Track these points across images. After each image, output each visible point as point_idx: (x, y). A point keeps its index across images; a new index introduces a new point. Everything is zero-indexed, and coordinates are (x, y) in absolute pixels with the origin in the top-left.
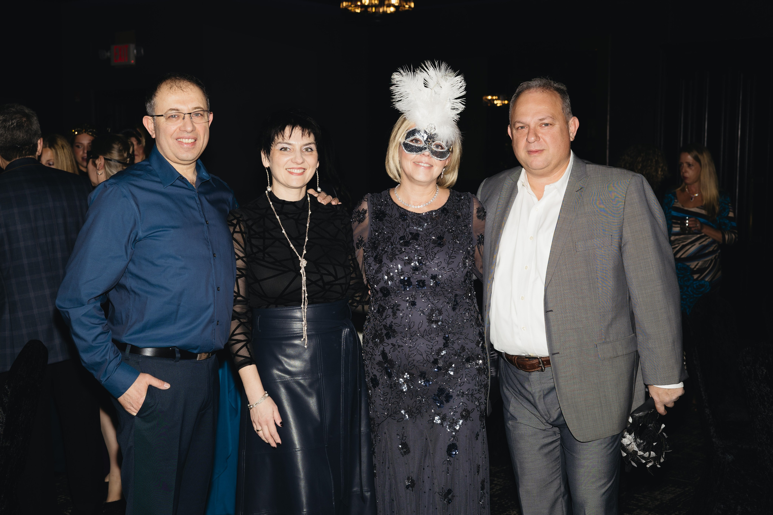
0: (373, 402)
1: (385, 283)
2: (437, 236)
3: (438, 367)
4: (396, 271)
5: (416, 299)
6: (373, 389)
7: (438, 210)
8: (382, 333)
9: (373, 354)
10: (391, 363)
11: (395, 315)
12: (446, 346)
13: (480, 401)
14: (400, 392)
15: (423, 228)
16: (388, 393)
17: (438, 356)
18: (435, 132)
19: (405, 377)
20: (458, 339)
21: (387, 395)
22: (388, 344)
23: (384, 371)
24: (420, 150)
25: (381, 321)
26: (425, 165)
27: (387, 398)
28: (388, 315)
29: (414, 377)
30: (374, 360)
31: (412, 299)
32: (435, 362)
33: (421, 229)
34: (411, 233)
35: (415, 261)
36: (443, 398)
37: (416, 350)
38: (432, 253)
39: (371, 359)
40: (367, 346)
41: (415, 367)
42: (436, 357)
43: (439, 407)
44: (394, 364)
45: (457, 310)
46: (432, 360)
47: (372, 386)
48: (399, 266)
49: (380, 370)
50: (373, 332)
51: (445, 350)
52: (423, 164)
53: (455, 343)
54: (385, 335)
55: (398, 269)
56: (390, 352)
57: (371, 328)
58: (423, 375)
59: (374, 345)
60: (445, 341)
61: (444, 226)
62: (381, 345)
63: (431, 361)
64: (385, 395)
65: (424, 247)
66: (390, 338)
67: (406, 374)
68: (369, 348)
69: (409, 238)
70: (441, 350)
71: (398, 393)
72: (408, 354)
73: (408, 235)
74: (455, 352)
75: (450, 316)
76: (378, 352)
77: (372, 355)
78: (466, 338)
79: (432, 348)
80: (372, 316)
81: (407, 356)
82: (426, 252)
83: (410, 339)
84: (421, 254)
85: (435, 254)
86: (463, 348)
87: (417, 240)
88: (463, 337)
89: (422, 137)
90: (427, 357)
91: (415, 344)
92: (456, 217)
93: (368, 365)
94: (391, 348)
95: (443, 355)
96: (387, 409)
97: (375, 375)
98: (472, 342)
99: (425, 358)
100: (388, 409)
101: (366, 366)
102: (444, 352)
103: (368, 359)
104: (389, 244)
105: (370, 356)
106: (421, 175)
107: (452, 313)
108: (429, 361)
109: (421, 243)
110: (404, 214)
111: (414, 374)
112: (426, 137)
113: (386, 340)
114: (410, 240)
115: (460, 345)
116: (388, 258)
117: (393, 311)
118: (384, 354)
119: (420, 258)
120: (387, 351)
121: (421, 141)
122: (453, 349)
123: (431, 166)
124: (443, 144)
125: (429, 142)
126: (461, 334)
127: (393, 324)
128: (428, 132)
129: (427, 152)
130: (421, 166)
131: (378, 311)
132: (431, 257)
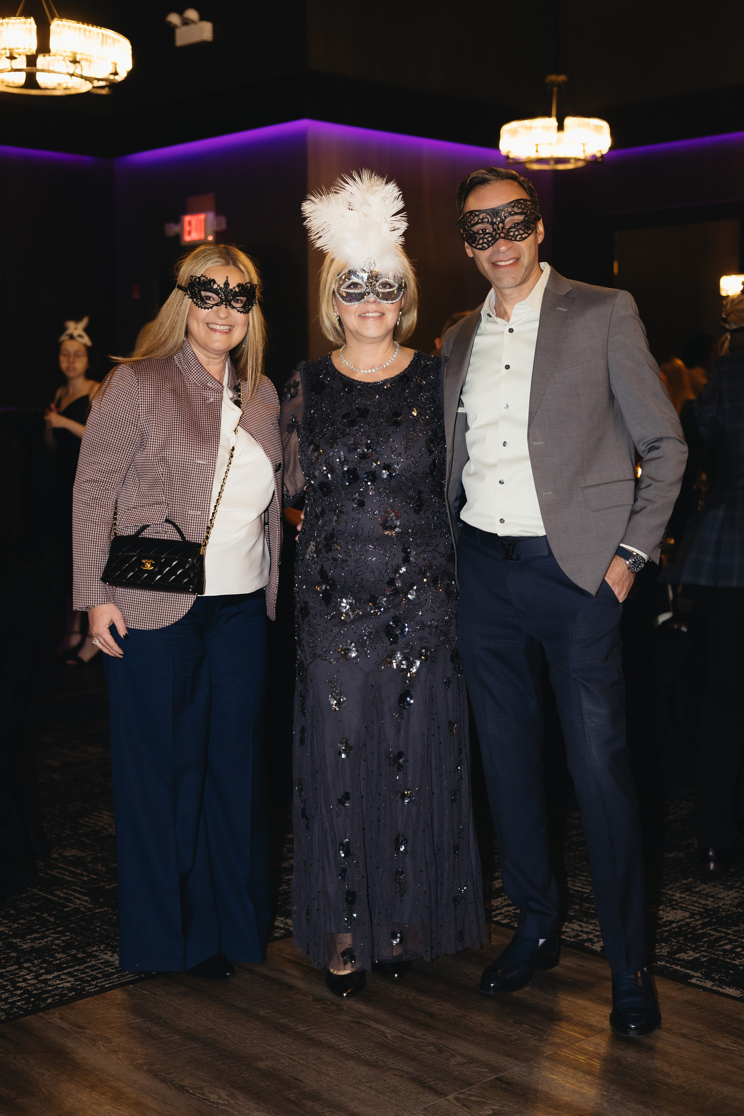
1: (323, 476)
2: (393, 411)
3: (395, 589)
4: (338, 460)
5: (364, 497)
7: (396, 377)
9: (308, 574)
10: (332, 583)
11: (338, 520)
12: (406, 561)
13: (447, 636)
15: (373, 401)
17: (395, 574)
18: (377, 268)
19: (350, 602)
20: (423, 552)
22: (328, 559)
23: (319, 596)
24: (362, 296)
28: (328, 521)
29: (363, 603)
31: (360, 498)
32: (391, 582)
33: (371, 404)
34: (358, 409)
35: (363, 445)
36: (397, 631)
37: (366, 565)
38: (385, 434)
41: (365, 590)
42: (392, 576)
43: (392, 642)
44: (336, 584)
45: (421, 513)
46: (387, 579)
47: (301, 617)
48: (342, 453)
49: (313, 595)
51: (404, 566)
53: (418, 557)
54: (324, 548)
55: (340, 459)
56: (331, 571)
58: (374, 601)
59: (310, 562)
60: (404, 555)
61: (403, 398)
62: (319, 561)
63: (386, 581)
65: (375, 426)
66: (332, 552)
67: (351, 598)
69: (356, 415)
70: (399, 567)
72: (356, 573)
73: (354, 411)
74: (419, 570)
75: (412, 521)
76: (315, 570)
77: (306, 575)
78: (434, 550)
79: (387, 565)
81: (353, 574)
82: (377, 433)
83: (358, 552)
84: (370, 436)
85: (389, 435)
86: (429, 564)
87: (365, 417)
88: (430, 549)
89: (361, 279)
90: (381, 575)
91: (365, 558)
92: (418, 387)
94: (332, 564)
95: (403, 574)
97: (306, 602)
98: (442, 557)
99: (378, 578)
100: (317, 646)
102: (404, 570)
104: (328, 425)
106: (370, 329)
107: (415, 517)
108: (383, 580)
109: (370, 422)
110: (349, 384)
111: (362, 600)
113: (326, 554)
114: (356, 419)
115: (426, 560)
116: (327, 443)
117: (336, 515)
118: (323, 573)
119: (369, 441)
120: (326, 568)
121: (361, 285)
122: (416, 565)
123: (383, 315)
124: (391, 281)
125: (371, 283)
126: (427, 545)
127: (335, 532)
128: (367, 270)
129: (372, 297)
130: (369, 317)
131: (316, 515)
132: (384, 440)
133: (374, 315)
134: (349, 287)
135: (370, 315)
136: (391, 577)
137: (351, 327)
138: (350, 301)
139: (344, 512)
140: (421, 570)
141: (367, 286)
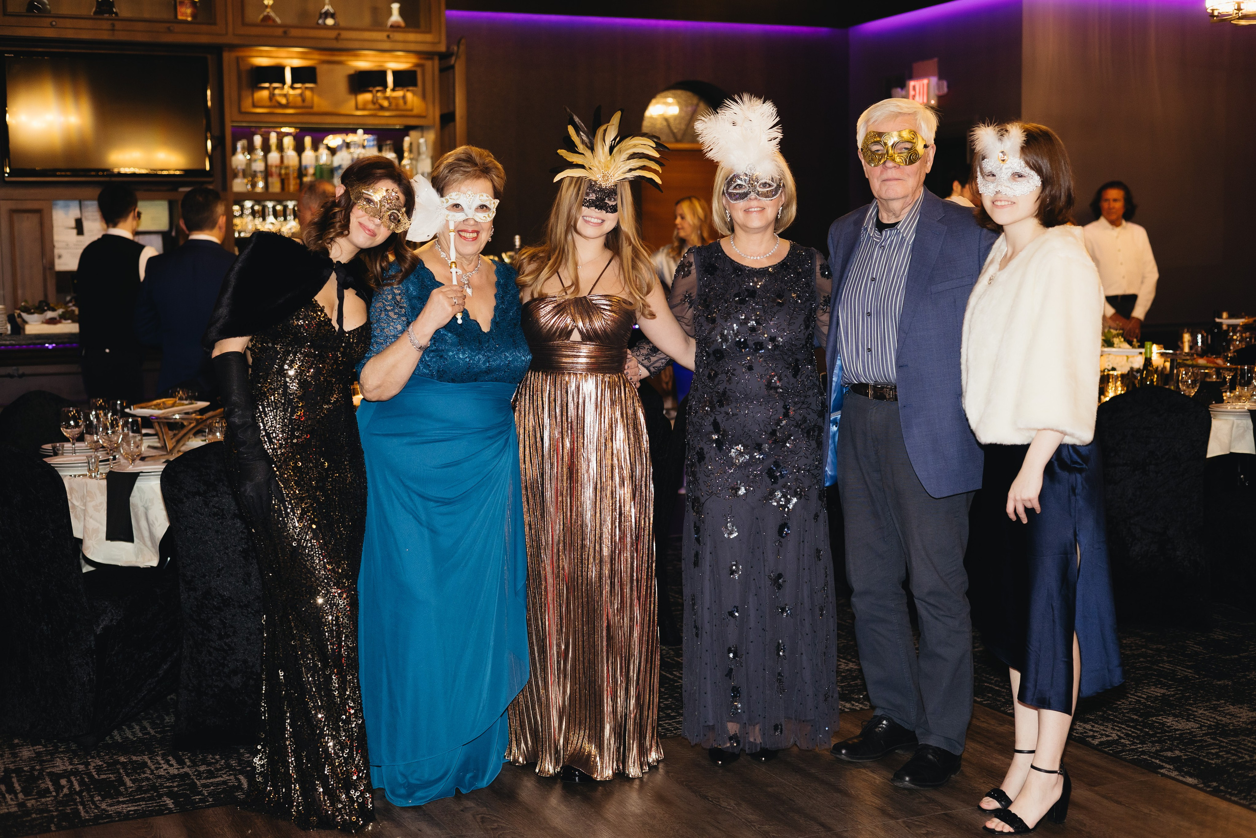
1: (718, 345)
2: (776, 294)
3: (777, 438)
4: (731, 332)
5: (753, 363)
6: (697, 464)
7: (777, 264)
8: (713, 402)
9: (704, 425)
10: (724, 434)
11: (730, 380)
13: (818, 478)
16: (717, 468)
17: (776, 427)
19: (740, 450)
20: (799, 408)
22: (720, 412)
24: (745, 195)
25: (712, 387)
27: (714, 473)
28: (720, 382)
29: (750, 450)
30: (704, 430)
31: (749, 364)
32: (773, 433)
33: (758, 286)
34: (747, 290)
35: (753, 320)
36: (777, 473)
37: (753, 419)
38: (771, 312)
39: (698, 431)
40: (696, 416)
41: (751, 439)
42: (774, 427)
43: (773, 482)
44: (728, 435)
45: (798, 377)
47: (698, 461)
48: (735, 326)
49: (708, 442)
50: (704, 400)
54: (717, 403)
55: (733, 331)
56: (722, 421)
57: (701, 396)
58: (759, 448)
59: (704, 415)
60: (785, 411)
61: (784, 283)
62: (712, 414)
63: (769, 432)
65: (762, 305)
67: (741, 446)
68: (699, 418)
69: (745, 295)
70: (780, 420)
72: (744, 424)
73: (744, 292)
75: (791, 383)
76: (708, 422)
78: (808, 406)
79: (770, 418)
80: (701, 382)
81: (742, 426)
82: (764, 311)
83: (746, 408)
84: (758, 313)
85: (774, 314)
86: (805, 420)
87: (754, 297)
88: (805, 406)
89: (744, 181)
90: (765, 427)
91: (752, 412)
93: (694, 437)
94: (725, 417)
95: (783, 426)
97: (701, 448)
98: (815, 411)
99: (762, 429)
101: (692, 439)
102: (784, 422)
103: (695, 432)
104: (722, 302)
105: (700, 427)
106: (753, 221)
107: (793, 380)
108: (767, 431)
109: (757, 301)
110: (739, 269)
111: (749, 447)
112: (748, 179)
113: (718, 408)
114: (746, 298)
115: (802, 416)
116: (722, 317)
117: (727, 375)
118: (715, 425)
120: (719, 420)
121: (744, 186)
123: (763, 209)
124: (770, 182)
125: (753, 183)
126: (803, 403)
127: (727, 391)
128: (749, 174)
129: (753, 195)
130: (752, 212)
131: (709, 376)
132: (770, 317)
133: (756, 209)
134: (735, 188)
135: (753, 209)
137: (739, 221)
138: (736, 200)
139: (735, 374)
140: (797, 423)
141: (749, 186)
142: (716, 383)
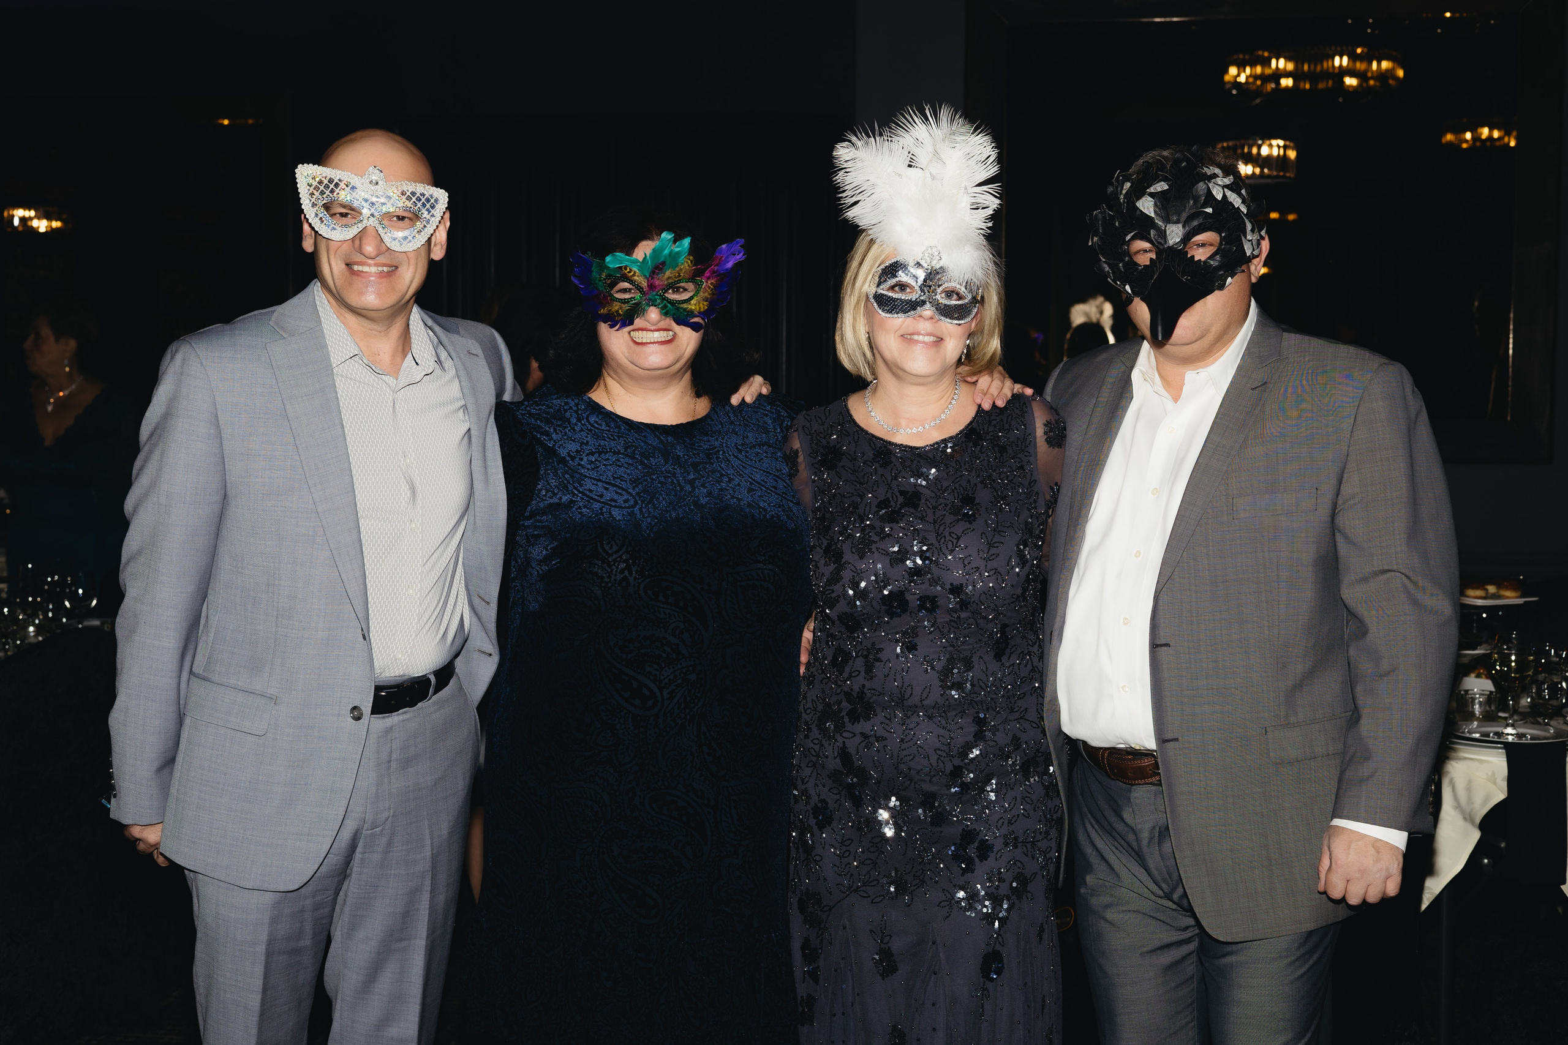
0: (818, 858)
1: (848, 604)
2: (961, 497)
3: (963, 782)
4: (873, 578)
5: (916, 637)
6: (816, 829)
7: (957, 435)
8: (840, 710)
9: (821, 754)
10: (861, 775)
11: (871, 671)
12: (979, 737)
13: (1048, 856)
14: (880, 839)
15: (926, 478)
16: (852, 840)
17: (962, 761)
18: (941, 264)
19: (892, 804)
20: (1005, 721)
21: (850, 844)
22: (852, 733)
23: (843, 793)
24: (912, 306)
25: (840, 683)
26: (927, 339)
27: (848, 851)
28: (854, 671)
29: (910, 805)
30: (823, 767)
31: (909, 637)
32: (956, 773)
33: (924, 483)
34: (902, 493)
35: (915, 554)
36: (972, 851)
37: (916, 746)
38: (951, 536)
39: (814, 766)
40: (807, 737)
41: (913, 783)
42: (957, 762)
43: (965, 871)
44: (868, 776)
45: (1006, 661)
46: (949, 768)
47: (816, 824)
48: (879, 567)
49: (835, 791)
50: (820, 707)
51: (977, 746)
52: (921, 338)
53: (998, 730)
54: (847, 715)
55: (876, 574)
56: (858, 752)
57: (815, 698)
58: (929, 803)
59: (822, 735)
60: (976, 728)
61: (974, 471)
62: (838, 735)
63: (948, 771)
64: (845, 843)
65: (932, 522)
66: (859, 721)
67: (893, 799)
68: (812, 741)
69: (899, 503)
70: (969, 747)
71: (873, 840)
72: (898, 756)
73: (896, 496)
74: (1000, 750)
75: (990, 671)
76: (830, 751)
77: (818, 756)
78: (1022, 718)
79: (949, 744)
80: (820, 672)
81: (895, 759)
82: (937, 534)
83: (903, 724)
84: (925, 538)
85: (959, 538)
86: (1016, 742)
87: (916, 507)
88: (1017, 715)
89: (914, 277)
90: (940, 761)
91: (914, 734)
92: (996, 449)
93: (807, 779)
94: (861, 743)
95: (974, 759)
96: (849, 875)
97: (822, 801)
98: (1034, 729)
99: (934, 763)
100: (852, 875)
101: (803, 780)
102: (976, 752)
103: (807, 766)
104: (855, 519)
105: (814, 759)
106: (919, 361)
107: (994, 665)
108: (943, 770)
109: (924, 514)
110: (886, 452)
111: (909, 800)
112: (921, 275)
113: (849, 726)
114: (900, 509)
115: (1010, 735)
116: (853, 550)
117: (867, 662)
118: (844, 755)
119: (925, 548)
120: (851, 747)
121: (912, 288)
122: (994, 743)
123: (940, 340)
124: (961, 288)
125: (930, 287)
126: (1012, 709)
127: (865, 691)
128: (925, 265)
129: (927, 308)
130: (917, 342)
131: (834, 662)
132: (950, 546)
133: (923, 338)
134: (891, 288)
136: (956, 764)
137: (887, 354)
138: (891, 312)
139: (883, 659)
140: (1003, 753)
141: (922, 291)
142: (845, 675)
